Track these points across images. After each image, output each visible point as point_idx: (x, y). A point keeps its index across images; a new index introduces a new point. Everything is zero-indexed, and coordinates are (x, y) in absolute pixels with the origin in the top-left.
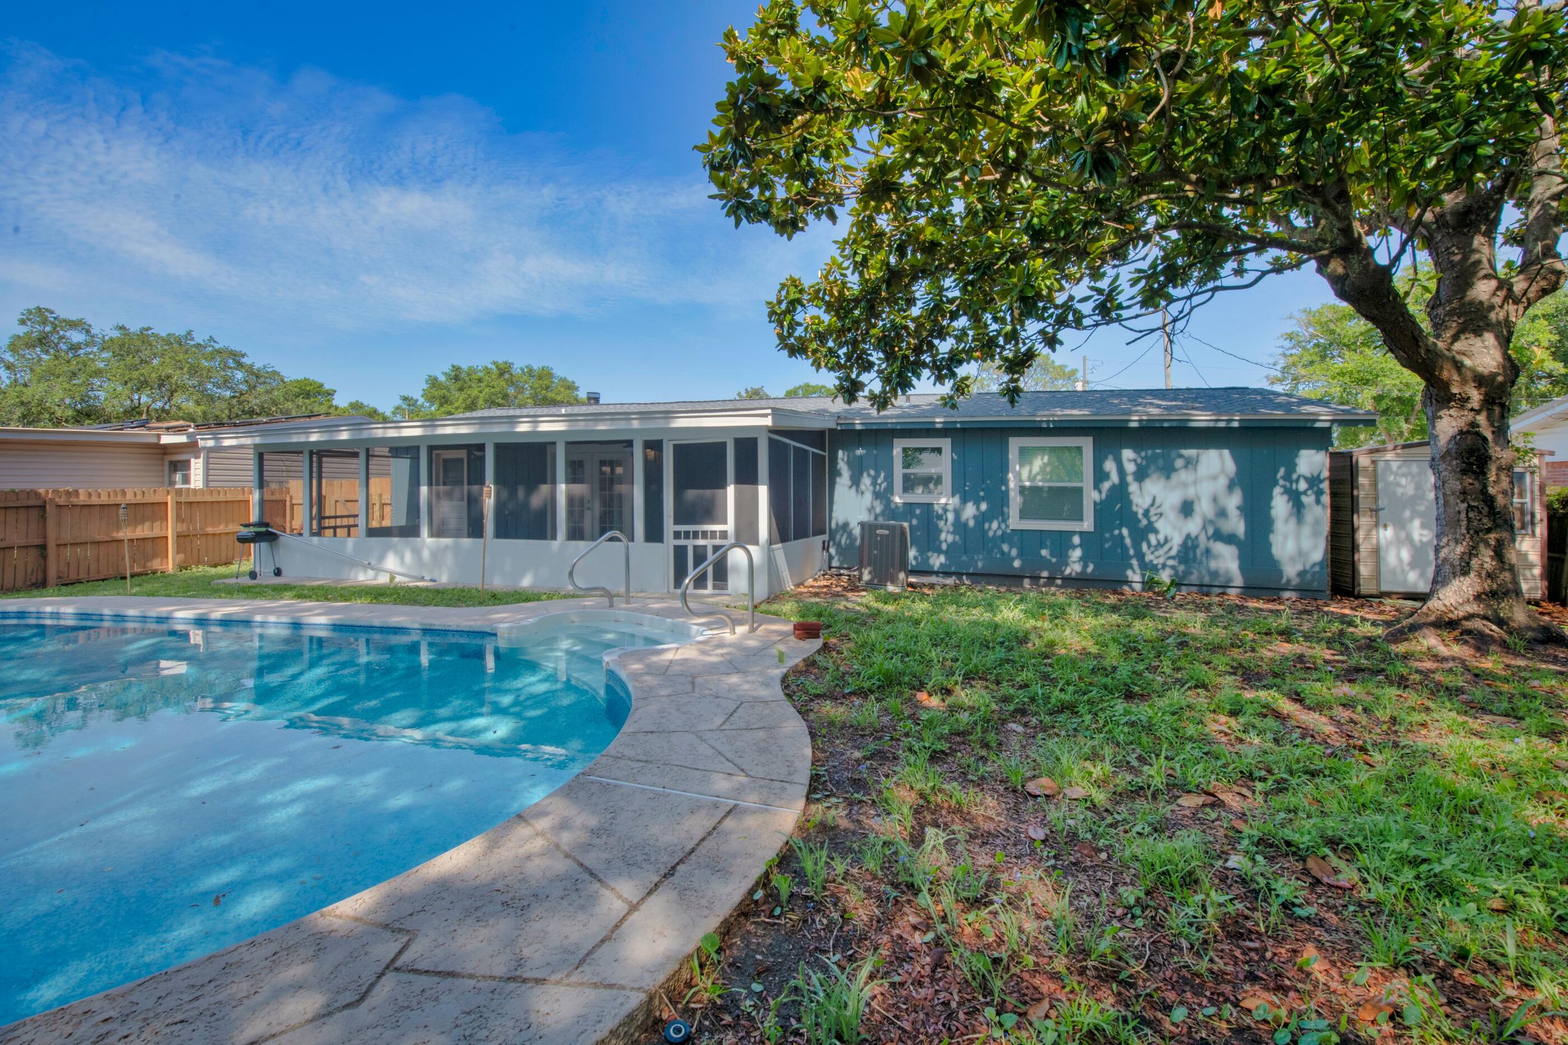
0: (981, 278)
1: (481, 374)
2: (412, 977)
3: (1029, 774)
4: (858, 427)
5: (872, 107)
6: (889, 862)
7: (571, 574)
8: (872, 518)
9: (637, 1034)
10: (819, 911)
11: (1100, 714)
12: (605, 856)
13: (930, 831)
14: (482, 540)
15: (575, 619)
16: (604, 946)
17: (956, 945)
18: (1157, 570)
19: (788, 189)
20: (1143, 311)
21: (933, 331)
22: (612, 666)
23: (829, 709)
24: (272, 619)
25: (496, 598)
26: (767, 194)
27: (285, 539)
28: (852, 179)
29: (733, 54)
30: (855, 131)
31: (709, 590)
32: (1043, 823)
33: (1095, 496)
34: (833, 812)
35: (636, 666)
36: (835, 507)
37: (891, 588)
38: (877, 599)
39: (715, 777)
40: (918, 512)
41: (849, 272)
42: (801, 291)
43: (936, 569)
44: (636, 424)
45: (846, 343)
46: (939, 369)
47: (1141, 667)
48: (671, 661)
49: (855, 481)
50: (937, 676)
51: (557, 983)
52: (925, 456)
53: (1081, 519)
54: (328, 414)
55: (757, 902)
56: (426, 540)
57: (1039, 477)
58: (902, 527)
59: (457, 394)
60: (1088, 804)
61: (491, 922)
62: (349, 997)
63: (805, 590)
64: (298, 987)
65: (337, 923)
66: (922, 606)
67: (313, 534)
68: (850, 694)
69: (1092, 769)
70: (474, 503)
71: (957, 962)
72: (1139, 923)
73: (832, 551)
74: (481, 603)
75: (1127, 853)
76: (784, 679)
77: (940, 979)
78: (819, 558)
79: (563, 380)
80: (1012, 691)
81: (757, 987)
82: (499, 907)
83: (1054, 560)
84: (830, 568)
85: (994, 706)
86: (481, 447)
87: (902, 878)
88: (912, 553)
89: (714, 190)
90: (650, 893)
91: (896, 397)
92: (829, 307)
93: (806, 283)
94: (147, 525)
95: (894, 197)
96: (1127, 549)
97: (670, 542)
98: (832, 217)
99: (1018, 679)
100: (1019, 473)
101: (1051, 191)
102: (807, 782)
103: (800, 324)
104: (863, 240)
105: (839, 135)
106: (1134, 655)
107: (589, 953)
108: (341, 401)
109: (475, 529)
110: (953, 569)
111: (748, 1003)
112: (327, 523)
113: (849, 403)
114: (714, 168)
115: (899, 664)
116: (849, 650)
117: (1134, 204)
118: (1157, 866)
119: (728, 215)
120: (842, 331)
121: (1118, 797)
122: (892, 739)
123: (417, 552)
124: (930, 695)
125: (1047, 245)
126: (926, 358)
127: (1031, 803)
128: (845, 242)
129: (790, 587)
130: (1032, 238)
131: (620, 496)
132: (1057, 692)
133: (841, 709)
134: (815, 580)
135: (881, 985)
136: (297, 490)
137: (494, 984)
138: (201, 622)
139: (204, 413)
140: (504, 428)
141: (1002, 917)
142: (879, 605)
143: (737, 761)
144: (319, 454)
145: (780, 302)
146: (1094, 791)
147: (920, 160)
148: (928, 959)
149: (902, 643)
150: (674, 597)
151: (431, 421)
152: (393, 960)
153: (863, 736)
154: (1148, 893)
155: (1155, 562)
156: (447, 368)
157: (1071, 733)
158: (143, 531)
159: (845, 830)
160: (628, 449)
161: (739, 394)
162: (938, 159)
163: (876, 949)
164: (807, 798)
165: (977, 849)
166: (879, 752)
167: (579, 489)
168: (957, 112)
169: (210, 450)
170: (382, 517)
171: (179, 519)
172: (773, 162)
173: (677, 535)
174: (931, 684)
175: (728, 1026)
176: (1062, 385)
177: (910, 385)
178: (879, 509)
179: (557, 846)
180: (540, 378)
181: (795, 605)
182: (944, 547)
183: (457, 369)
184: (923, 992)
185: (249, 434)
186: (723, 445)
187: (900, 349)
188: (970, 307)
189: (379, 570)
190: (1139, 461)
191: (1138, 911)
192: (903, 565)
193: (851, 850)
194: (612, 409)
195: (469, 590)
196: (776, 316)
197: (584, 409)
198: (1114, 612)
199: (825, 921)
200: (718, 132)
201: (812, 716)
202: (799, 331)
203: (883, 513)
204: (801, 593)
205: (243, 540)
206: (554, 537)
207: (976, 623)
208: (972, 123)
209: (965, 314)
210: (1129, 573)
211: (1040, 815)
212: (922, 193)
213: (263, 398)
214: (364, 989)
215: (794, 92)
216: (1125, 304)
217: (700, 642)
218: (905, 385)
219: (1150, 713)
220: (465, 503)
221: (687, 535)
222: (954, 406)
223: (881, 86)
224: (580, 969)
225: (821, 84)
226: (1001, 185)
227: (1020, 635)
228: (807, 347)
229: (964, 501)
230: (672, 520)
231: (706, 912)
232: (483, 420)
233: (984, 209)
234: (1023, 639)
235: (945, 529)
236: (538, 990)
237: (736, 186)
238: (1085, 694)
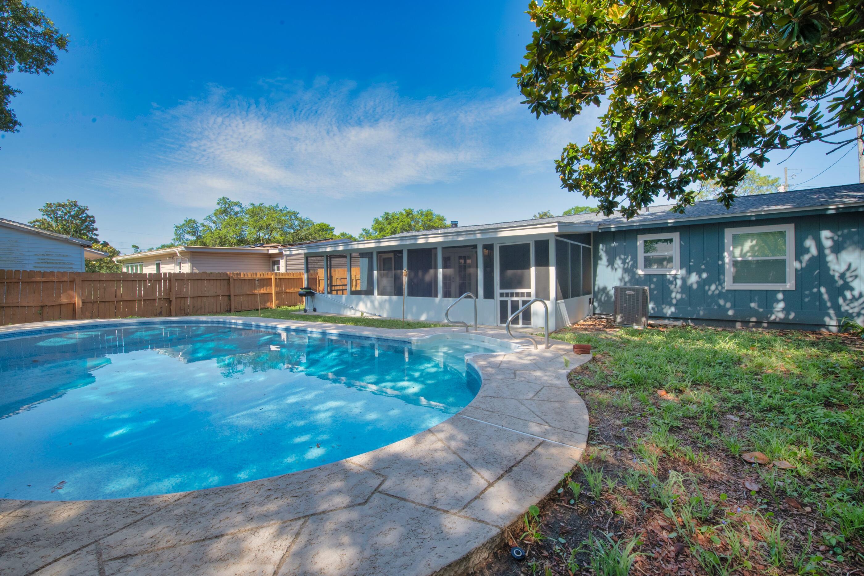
0: (704, 124)
1: (398, 216)
2: (386, 497)
3: (744, 448)
4: (613, 230)
5: (626, 27)
6: (644, 486)
7: (447, 314)
8: (622, 284)
9: (496, 549)
10: (598, 506)
11: (803, 415)
12: (473, 456)
13: (672, 473)
14: (402, 297)
15: (449, 337)
16: (476, 501)
17: (692, 544)
18: (853, 317)
19: (570, 90)
20: (841, 128)
21: (668, 164)
22: (469, 362)
23: (597, 394)
24: (314, 330)
25: (410, 325)
26: (556, 95)
27: (318, 294)
28: (611, 76)
29: (534, 16)
30: (612, 45)
31: (520, 325)
32: (757, 481)
33: (797, 265)
34: (604, 453)
35: (483, 363)
36: (597, 278)
37: (636, 327)
38: (627, 333)
39: (531, 424)
40: (655, 280)
41: (607, 135)
42: (577, 151)
43: (668, 315)
44: (479, 236)
45: (606, 179)
46: (671, 189)
47: (838, 385)
48: (501, 362)
49: (611, 263)
50: (672, 381)
51: (454, 514)
52: (658, 246)
53: (784, 282)
54: (332, 239)
55: (559, 494)
56: (377, 297)
57: (749, 254)
58: (644, 289)
59: (387, 226)
60: (794, 473)
61: (420, 478)
62: (361, 500)
63: (578, 327)
64: (339, 491)
65: (353, 466)
66: (658, 338)
67: (329, 293)
68: (612, 387)
69: (798, 452)
70: (397, 280)
71: (694, 553)
72: (841, 558)
73: (596, 304)
74: (403, 328)
75: (829, 510)
76: (569, 376)
77: (682, 561)
78: (587, 308)
79: (438, 216)
80: (729, 395)
81: (563, 541)
82: (423, 472)
83: (761, 310)
84: (594, 314)
85: (716, 403)
86: (401, 252)
87: (652, 497)
88: (651, 306)
89: (524, 98)
90: (499, 479)
91: (640, 209)
92: (595, 158)
93: (580, 146)
94: (265, 288)
95: (641, 82)
96: (825, 303)
97: (498, 298)
98: (597, 102)
99: (734, 387)
100: (733, 252)
101: (760, 56)
102: (587, 434)
103: (576, 171)
104: (618, 113)
105: (603, 50)
106: (832, 377)
107: (470, 502)
108: (337, 232)
109: (399, 292)
110: (681, 316)
111: (557, 547)
112: (333, 288)
113: (608, 215)
114: (524, 85)
115: (644, 372)
116: (609, 361)
117: (833, 51)
118: (856, 523)
119: (532, 112)
120: (603, 172)
121: (819, 473)
122: (641, 416)
123: (372, 302)
124: (667, 392)
125: (756, 94)
126: (662, 182)
127: (747, 467)
128: (606, 116)
129: (569, 324)
130: (745, 91)
131: (470, 275)
132: (766, 398)
133: (606, 396)
134: (585, 321)
135: (641, 556)
136: (321, 273)
137: (424, 508)
138: (288, 330)
139: (284, 240)
140: (412, 242)
141: (727, 533)
142: (629, 337)
143: (543, 417)
144: (330, 256)
145: (563, 160)
146: (799, 466)
147: (660, 55)
148: (673, 548)
149: (646, 360)
150: (503, 328)
151: (378, 240)
152: (378, 487)
153: (622, 412)
154: (847, 540)
155: (850, 311)
156: (383, 214)
157: (780, 425)
158: (263, 291)
159: (613, 464)
160: (474, 250)
161: (535, 216)
162: (673, 51)
163: (637, 535)
164: (587, 443)
165: (706, 489)
166: (633, 423)
167: (450, 271)
168: (688, 17)
169: (287, 256)
170: (356, 286)
171: (276, 286)
172: (560, 75)
173: (502, 295)
174: (668, 386)
175: (545, 557)
176: (766, 190)
177: (651, 200)
178: (627, 279)
179: (449, 447)
180: (427, 215)
181: (573, 335)
182: (674, 301)
183: (387, 214)
184: (670, 567)
185: (302, 248)
186: (528, 245)
187: (643, 178)
188: (696, 145)
189: (356, 310)
190: (836, 238)
191: (839, 551)
192: (645, 312)
193: (617, 476)
194: (464, 229)
195: (397, 321)
196: (560, 168)
197: (450, 230)
198: (813, 346)
199: (602, 513)
200: (526, 63)
201: (587, 398)
202: (575, 175)
203: (630, 281)
204: (576, 328)
205: (301, 295)
206: (436, 296)
207: (699, 350)
208: (699, 22)
209: (691, 150)
210: (827, 320)
211: (755, 476)
212: (660, 76)
213: (306, 232)
214: (366, 498)
215: (574, 29)
216: (824, 126)
217: (517, 353)
218: (646, 200)
219: (848, 418)
220: (393, 279)
221: (507, 295)
222: (682, 212)
223: (632, 13)
224: (465, 510)
225: (592, 20)
226: (721, 60)
227: (735, 359)
228: (581, 184)
229: (689, 272)
230: (499, 287)
231: (530, 494)
232: (402, 238)
233: (707, 78)
234: (738, 362)
235: (675, 290)
236: (445, 515)
237: (537, 94)
238: (789, 401)
